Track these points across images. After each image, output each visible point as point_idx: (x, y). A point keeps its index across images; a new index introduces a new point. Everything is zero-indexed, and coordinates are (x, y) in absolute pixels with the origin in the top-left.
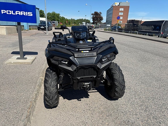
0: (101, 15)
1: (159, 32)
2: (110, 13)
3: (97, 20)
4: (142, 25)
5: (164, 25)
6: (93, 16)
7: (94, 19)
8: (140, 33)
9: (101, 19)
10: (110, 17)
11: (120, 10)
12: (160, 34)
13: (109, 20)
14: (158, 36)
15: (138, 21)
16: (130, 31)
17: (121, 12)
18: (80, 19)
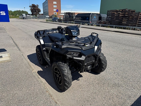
0: (38, 7)
1: (89, 22)
2: (45, 5)
3: (36, 12)
4: (76, 16)
5: (91, 16)
6: (31, 8)
7: (32, 11)
8: (76, 23)
9: (39, 11)
10: (46, 9)
11: (54, 3)
12: (90, 23)
13: (46, 12)
14: (87, 24)
15: (72, 13)
16: (68, 22)
17: (55, 4)
18: (17, 11)
